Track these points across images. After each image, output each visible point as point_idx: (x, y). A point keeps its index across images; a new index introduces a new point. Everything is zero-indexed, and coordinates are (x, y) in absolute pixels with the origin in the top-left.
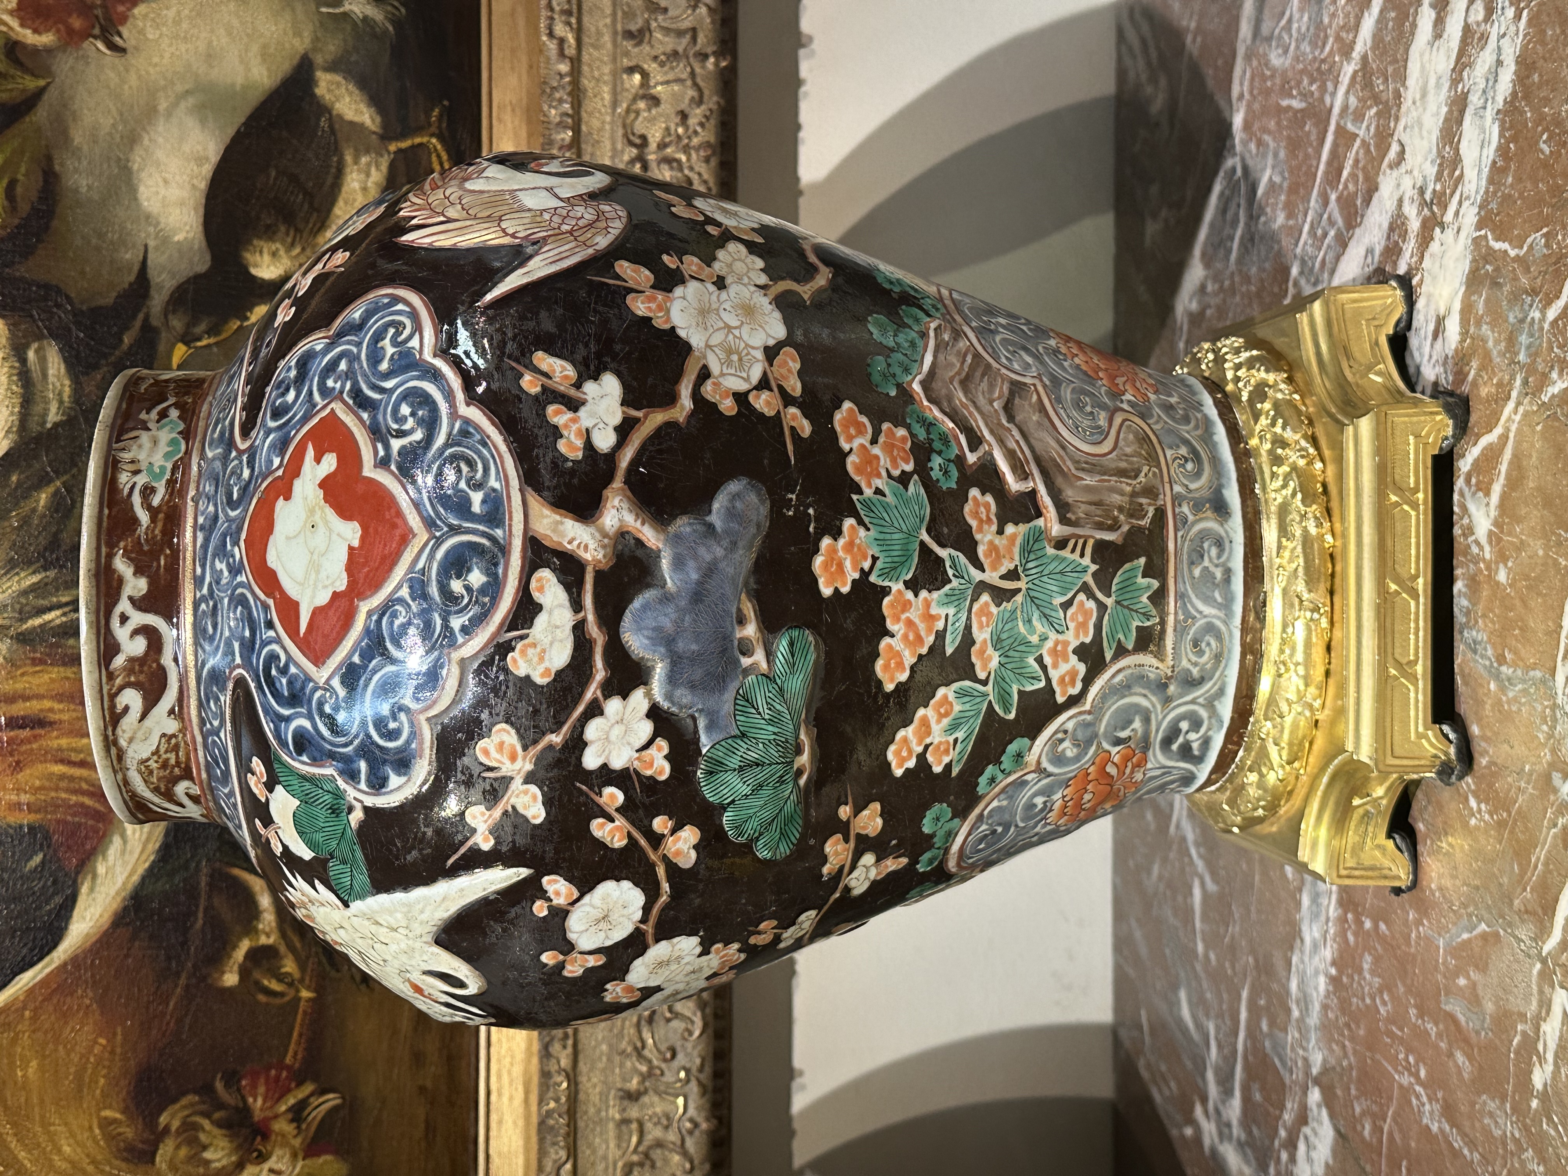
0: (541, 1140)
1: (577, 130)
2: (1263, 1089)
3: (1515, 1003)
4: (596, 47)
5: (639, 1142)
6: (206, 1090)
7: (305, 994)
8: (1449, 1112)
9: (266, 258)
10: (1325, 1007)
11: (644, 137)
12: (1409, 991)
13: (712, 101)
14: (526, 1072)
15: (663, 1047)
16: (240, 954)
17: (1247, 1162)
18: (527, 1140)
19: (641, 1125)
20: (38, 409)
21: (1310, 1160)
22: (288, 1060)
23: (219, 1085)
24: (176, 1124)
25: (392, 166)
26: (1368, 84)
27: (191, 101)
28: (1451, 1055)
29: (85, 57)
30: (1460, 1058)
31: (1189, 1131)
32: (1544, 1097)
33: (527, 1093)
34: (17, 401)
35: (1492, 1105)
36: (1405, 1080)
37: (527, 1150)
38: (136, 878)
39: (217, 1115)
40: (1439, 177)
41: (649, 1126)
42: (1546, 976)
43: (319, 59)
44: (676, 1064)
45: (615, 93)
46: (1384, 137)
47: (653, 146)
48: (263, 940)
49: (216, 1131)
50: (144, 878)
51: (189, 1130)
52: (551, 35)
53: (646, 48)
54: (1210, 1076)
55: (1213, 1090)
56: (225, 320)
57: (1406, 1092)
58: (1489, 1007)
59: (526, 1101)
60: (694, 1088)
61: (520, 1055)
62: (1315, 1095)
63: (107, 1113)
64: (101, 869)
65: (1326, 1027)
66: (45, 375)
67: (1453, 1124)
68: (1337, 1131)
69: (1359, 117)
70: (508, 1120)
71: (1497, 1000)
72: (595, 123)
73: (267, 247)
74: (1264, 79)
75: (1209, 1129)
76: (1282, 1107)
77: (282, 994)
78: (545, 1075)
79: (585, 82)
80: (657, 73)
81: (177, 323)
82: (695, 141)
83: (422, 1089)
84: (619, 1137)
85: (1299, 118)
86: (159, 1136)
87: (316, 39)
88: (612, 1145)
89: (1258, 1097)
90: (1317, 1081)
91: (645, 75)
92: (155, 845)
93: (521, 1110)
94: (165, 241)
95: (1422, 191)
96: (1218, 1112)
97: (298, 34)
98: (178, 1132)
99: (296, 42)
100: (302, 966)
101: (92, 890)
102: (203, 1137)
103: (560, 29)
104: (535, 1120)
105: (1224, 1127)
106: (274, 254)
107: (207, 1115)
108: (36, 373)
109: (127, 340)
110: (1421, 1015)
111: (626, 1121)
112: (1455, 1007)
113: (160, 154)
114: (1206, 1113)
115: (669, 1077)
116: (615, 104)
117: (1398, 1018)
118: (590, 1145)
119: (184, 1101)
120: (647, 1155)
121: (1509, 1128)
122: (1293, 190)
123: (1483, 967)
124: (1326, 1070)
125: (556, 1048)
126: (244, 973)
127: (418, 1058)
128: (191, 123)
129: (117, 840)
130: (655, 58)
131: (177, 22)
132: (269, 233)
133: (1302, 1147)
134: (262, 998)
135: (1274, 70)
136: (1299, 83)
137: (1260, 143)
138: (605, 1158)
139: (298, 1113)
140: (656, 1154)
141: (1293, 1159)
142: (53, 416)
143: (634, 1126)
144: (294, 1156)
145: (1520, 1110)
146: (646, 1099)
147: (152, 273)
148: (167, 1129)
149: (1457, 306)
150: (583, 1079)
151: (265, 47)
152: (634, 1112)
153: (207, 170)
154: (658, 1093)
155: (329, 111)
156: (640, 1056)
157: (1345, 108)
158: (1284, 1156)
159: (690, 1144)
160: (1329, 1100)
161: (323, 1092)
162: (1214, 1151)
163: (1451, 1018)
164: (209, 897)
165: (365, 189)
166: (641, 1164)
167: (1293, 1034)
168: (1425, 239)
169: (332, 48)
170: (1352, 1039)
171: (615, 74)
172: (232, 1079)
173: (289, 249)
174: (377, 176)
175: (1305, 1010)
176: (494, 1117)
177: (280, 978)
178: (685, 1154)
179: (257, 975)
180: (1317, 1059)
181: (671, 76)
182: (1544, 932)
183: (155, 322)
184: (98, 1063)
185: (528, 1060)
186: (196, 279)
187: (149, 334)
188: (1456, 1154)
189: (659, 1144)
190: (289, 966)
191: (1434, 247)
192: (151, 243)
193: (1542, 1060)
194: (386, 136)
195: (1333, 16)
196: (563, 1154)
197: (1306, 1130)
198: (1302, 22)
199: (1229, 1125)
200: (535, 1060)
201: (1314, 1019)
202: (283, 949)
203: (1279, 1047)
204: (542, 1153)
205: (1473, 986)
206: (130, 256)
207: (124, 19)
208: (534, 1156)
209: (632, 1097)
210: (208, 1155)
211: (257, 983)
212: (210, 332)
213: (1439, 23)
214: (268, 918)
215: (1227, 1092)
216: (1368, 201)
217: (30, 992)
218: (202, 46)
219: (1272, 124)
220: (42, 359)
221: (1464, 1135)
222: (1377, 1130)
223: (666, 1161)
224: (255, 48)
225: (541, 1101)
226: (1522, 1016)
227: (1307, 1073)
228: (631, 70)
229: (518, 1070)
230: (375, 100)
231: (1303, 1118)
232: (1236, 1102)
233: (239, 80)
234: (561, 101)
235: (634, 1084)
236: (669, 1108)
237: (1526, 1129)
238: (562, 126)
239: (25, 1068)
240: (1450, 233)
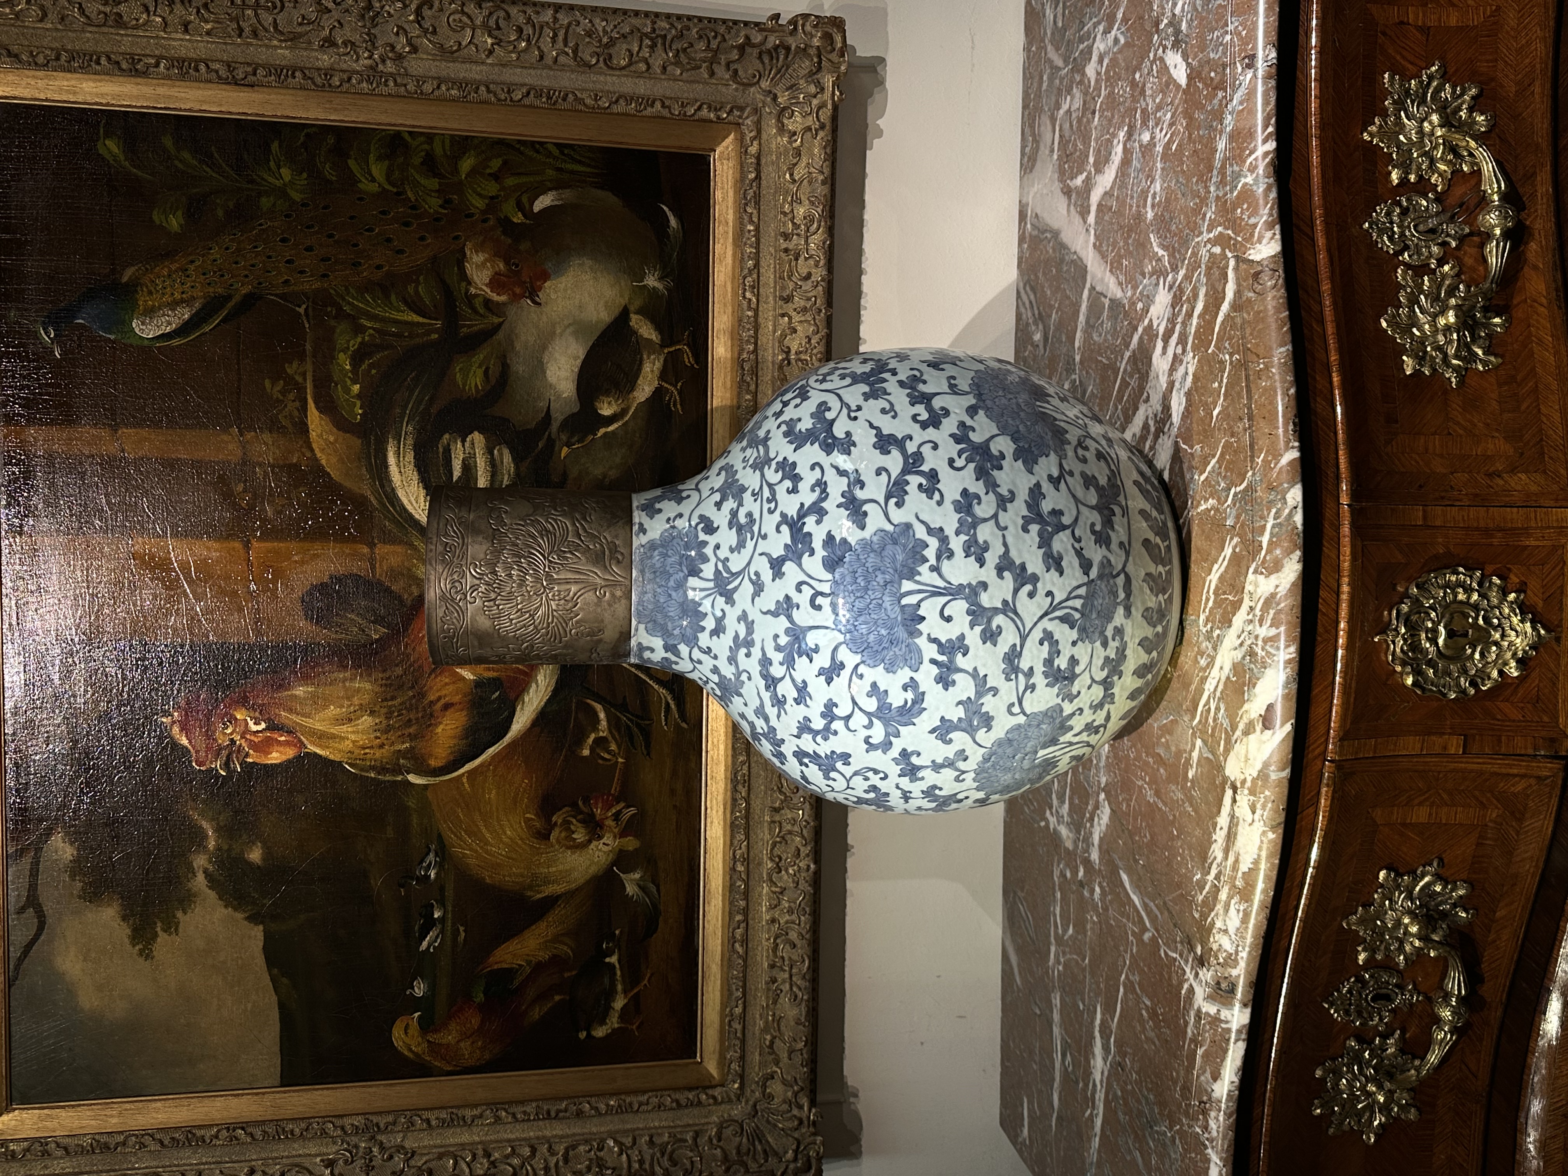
0: (732, 831)
1: (756, 344)
2: (1079, 798)
3: (1182, 747)
4: (765, 303)
5: (780, 832)
6: (574, 805)
7: (620, 760)
8: (1157, 794)
9: (606, 405)
10: (1107, 757)
11: (788, 348)
12: (1143, 746)
13: (823, 332)
14: (725, 799)
15: (792, 787)
16: (590, 740)
17: (1071, 831)
18: (725, 831)
19: (780, 823)
20: (499, 478)
21: (1099, 824)
22: (613, 791)
23: (580, 803)
24: (560, 821)
25: (665, 360)
26: (1135, 363)
27: (571, 329)
28: (1158, 770)
29: (522, 307)
30: (1162, 771)
31: (1043, 824)
32: (1192, 781)
33: (725, 809)
34: (489, 474)
35: (1173, 788)
36: (1140, 783)
37: (724, 835)
38: (543, 703)
39: (579, 817)
40: (1162, 412)
41: (784, 824)
42: (1194, 734)
43: (632, 308)
44: (798, 794)
45: (775, 326)
46: (1142, 388)
47: (793, 352)
48: (601, 734)
49: (579, 825)
50: (546, 704)
51: (566, 824)
52: (744, 297)
53: (790, 304)
54: (1054, 796)
55: (1055, 802)
56: (585, 436)
57: (1141, 788)
58: (1173, 749)
59: (724, 812)
60: (807, 805)
61: (721, 790)
62: (1102, 796)
63: (528, 815)
64: (526, 699)
65: (1108, 766)
66: (502, 463)
67: (1159, 797)
68: (1111, 809)
69: (1131, 377)
70: (716, 821)
71: (1177, 746)
72: (765, 340)
73: (606, 400)
74: (1090, 344)
75: (1052, 820)
76: (1087, 804)
77: (609, 760)
78: (734, 800)
79: (760, 320)
80: (796, 318)
81: (564, 437)
82: (815, 351)
83: (675, 807)
84: (770, 830)
85: (1105, 367)
86: (551, 827)
87: (630, 299)
88: (766, 832)
89: (1077, 801)
90: (1103, 790)
91: (790, 318)
92: (550, 689)
93: (722, 817)
94: (559, 397)
95: (1156, 416)
96: (1057, 811)
97: (622, 296)
98: (561, 825)
99: (622, 300)
100: (619, 747)
101: (522, 709)
102: (572, 827)
103: (748, 295)
104: (728, 822)
105: (1060, 819)
106: (609, 403)
107: (574, 817)
108: (498, 462)
109: (540, 445)
110: (1147, 756)
111: (774, 822)
112: (1161, 751)
113: (557, 355)
114: (1052, 814)
115: (795, 801)
116: (775, 331)
117: (1138, 758)
118: (755, 833)
119: (564, 810)
120: (783, 838)
121: (1180, 796)
122: (1102, 398)
123: (1170, 733)
124: (1107, 785)
125: (740, 787)
126: (592, 750)
127: (673, 792)
128: (572, 340)
129: (534, 685)
130: (795, 310)
131: (565, 290)
132: (607, 393)
133: (1096, 819)
134: (600, 761)
135: (1095, 342)
136: (1106, 352)
137: (1087, 372)
138: (762, 839)
139: (617, 817)
140: (788, 837)
141: (1092, 826)
142: (506, 482)
143: (777, 825)
144: (615, 837)
145: (1184, 787)
146: (783, 812)
147: (552, 412)
148: (556, 823)
149: (1168, 467)
150: (752, 802)
151: (606, 302)
152: (777, 818)
153: (579, 362)
154: (789, 808)
155: (635, 333)
156: (781, 792)
157: (1125, 370)
158: (1088, 825)
159: (805, 832)
160: (1108, 797)
161: (628, 807)
162: (1055, 829)
163: (1159, 755)
164: (576, 713)
165: (652, 371)
166: (780, 842)
167: (1093, 771)
168: (1156, 437)
169: (637, 303)
170: (1119, 769)
171: (775, 317)
172: (586, 800)
173: (616, 401)
174: (658, 365)
175: (1099, 761)
176: (709, 820)
177: (609, 752)
178: (803, 837)
179: (598, 750)
180: (1104, 780)
181: (803, 319)
182: (1193, 717)
183: (553, 437)
184: (525, 791)
185: (725, 794)
186: (573, 414)
187: (551, 443)
188: (1160, 809)
189: (790, 832)
190: (613, 747)
191: (1160, 440)
192: (552, 398)
193: (1192, 767)
194: (663, 346)
195: (1121, 328)
196: (743, 837)
197: (1098, 812)
198: (1108, 325)
199: (1063, 817)
200: (729, 793)
201: (1102, 764)
202: (610, 738)
203: (1087, 778)
204: (732, 837)
205: (1167, 741)
206: (543, 404)
207: (540, 289)
208: (728, 839)
209: (776, 810)
210: (574, 836)
211: (598, 755)
212: (579, 442)
213: (1165, 349)
214: (604, 723)
215: (1063, 802)
216: (1134, 414)
217: (493, 757)
218: (577, 302)
219: (1093, 366)
220: (501, 455)
221: (1163, 801)
222: (1128, 806)
223: (793, 840)
224: (602, 302)
225: (732, 813)
226: (1185, 751)
227: (1099, 787)
228: (783, 315)
229: (720, 798)
230: (658, 328)
231: (1097, 807)
232: (1066, 806)
233: (594, 319)
234: (749, 330)
235: (777, 805)
236: (794, 815)
237: (1186, 795)
238: (748, 341)
239: (490, 793)
240: (1166, 437)
